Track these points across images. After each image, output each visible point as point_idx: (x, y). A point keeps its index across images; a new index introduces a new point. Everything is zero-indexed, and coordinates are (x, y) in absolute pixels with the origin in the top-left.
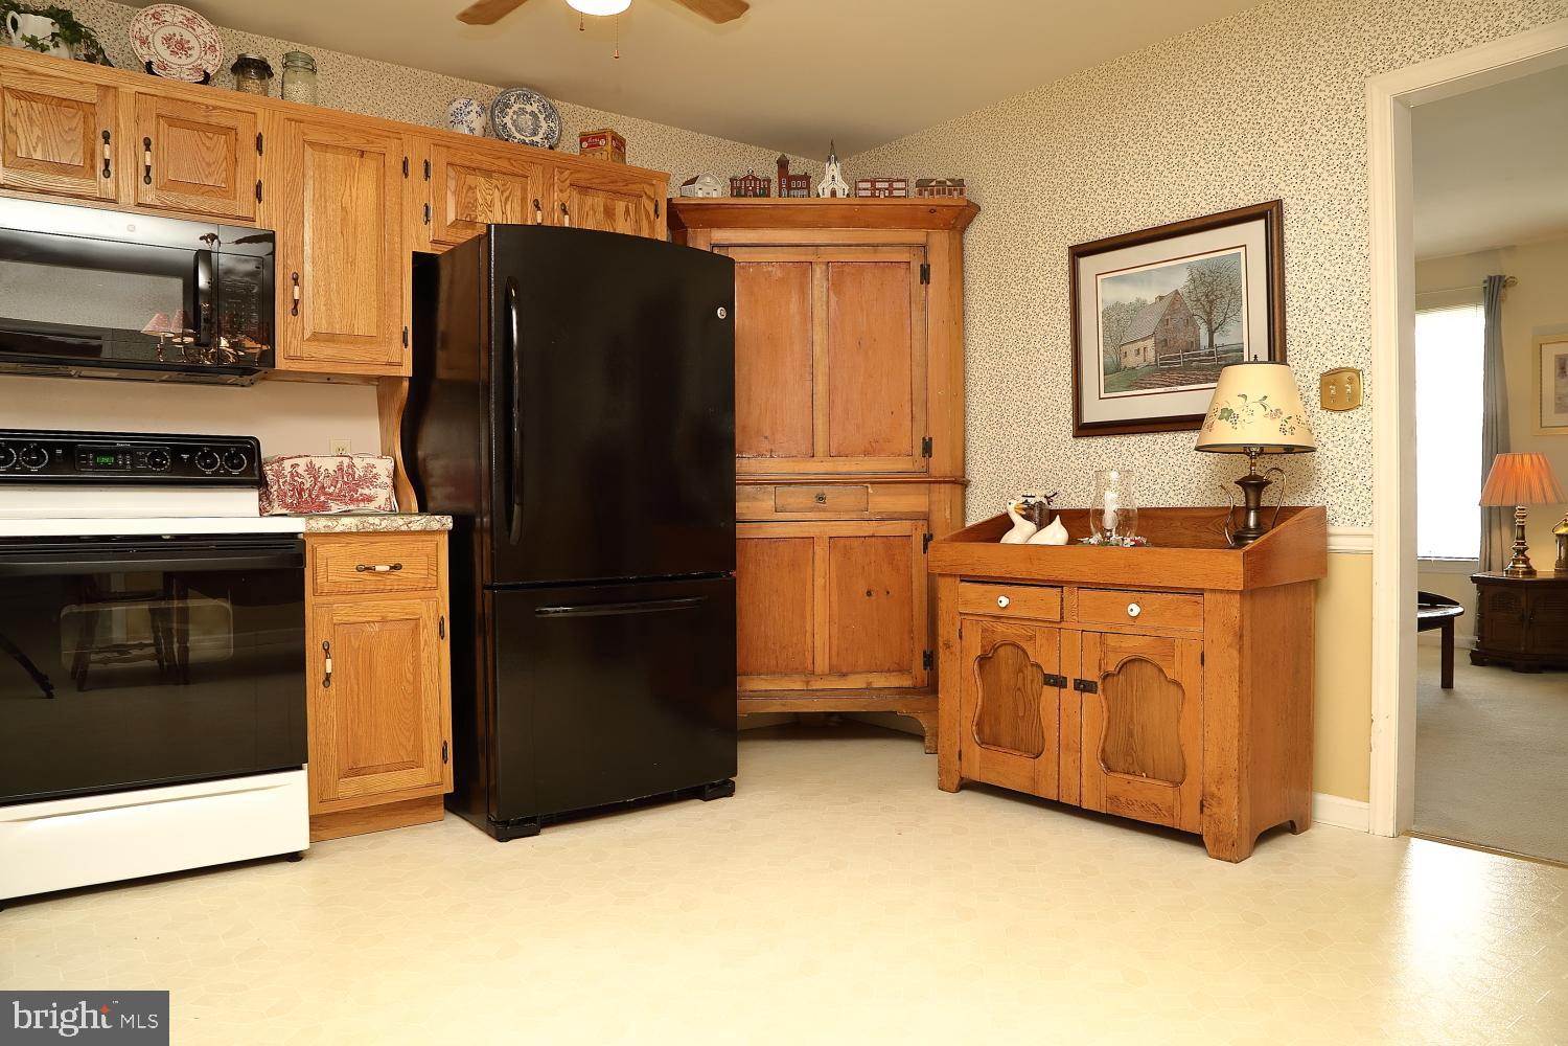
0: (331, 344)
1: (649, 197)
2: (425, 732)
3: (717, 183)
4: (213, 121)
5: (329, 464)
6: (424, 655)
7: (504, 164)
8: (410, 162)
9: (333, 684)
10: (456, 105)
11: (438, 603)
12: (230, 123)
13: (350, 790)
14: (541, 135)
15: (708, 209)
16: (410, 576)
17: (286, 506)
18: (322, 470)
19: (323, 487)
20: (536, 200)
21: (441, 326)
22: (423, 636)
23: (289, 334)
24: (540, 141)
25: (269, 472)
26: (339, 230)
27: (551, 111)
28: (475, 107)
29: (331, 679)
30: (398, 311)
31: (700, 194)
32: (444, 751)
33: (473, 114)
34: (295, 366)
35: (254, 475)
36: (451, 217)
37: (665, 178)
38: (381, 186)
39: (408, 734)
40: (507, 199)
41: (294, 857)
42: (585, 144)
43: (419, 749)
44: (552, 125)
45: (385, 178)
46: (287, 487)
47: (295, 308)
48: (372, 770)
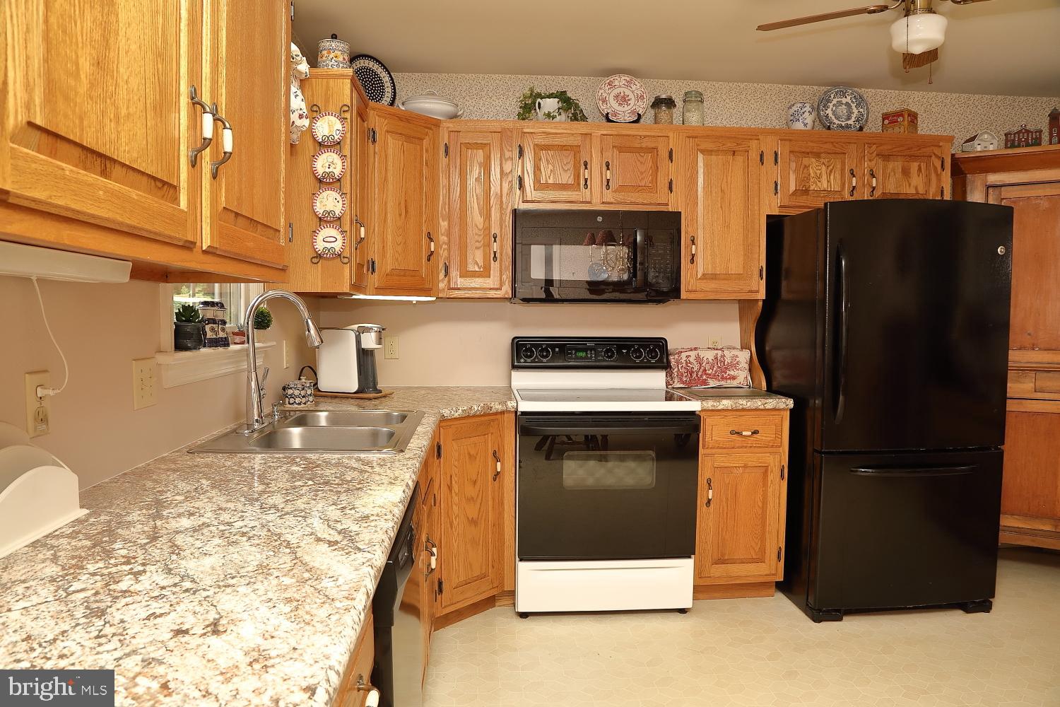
0: (714, 281)
1: (937, 156)
2: (768, 540)
3: (994, 138)
4: (644, 145)
5: (709, 355)
6: (770, 490)
7: (828, 146)
8: (765, 154)
9: (712, 505)
10: (795, 108)
11: (780, 457)
12: (653, 145)
13: (718, 572)
14: (853, 119)
15: (984, 159)
16: (764, 438)
17: (683, 383)
18: (705, 359)
19: (705, 370)
20: (852, 170)
21: (785, 265)
22: (770, 477)
23: (689, 275)
24: (852, 123)
25: (672, 360)
26: (719, 206)
27: (860, 101)
28: (808, 108)
29: (711, 502)
30: (757, 256)
31: (979, 148)
32: (779, 554)
33: (807, 114)
34: (692, 296)
35: (663, 363)
36: (792, 188)
37: (950, 139)
38: (746, 172)
39: (757, 541)
40: (831, 171)
41: (682, 611)
42: (886, 122)
43: (763, 550)
44: (862, 110)
45: (748, 168)
46: (683, 370)
47: (693, 259)
48: (733, 562)
